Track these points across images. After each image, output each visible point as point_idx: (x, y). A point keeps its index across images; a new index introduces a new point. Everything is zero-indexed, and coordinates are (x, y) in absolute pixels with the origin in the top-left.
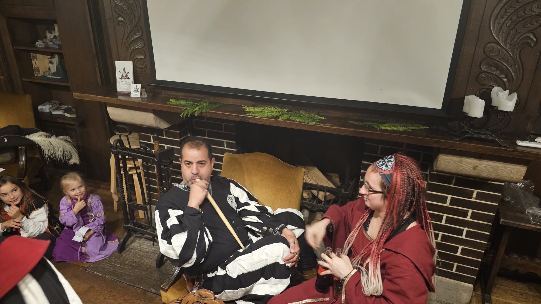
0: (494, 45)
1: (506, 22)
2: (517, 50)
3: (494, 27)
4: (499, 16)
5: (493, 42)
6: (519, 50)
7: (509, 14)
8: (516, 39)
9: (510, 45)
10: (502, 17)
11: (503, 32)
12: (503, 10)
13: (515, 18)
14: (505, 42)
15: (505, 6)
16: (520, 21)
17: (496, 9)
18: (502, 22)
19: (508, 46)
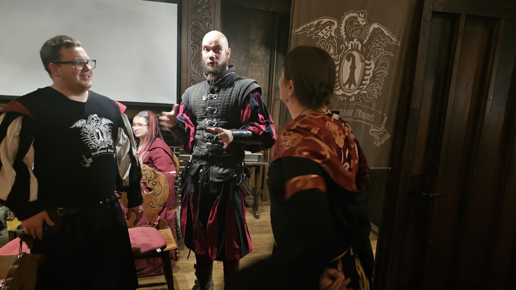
0: (195, 75)
1: (197, 64)
3: (192, 66)
4: (194, 62)
5: (193, 73)
10: (195, 63)
11: (196, 69)
12: (195, 59)
14: (198, 73)
15: (195, 58)
17: (192, 59)
18: (195, 65)
19: (200, 75)
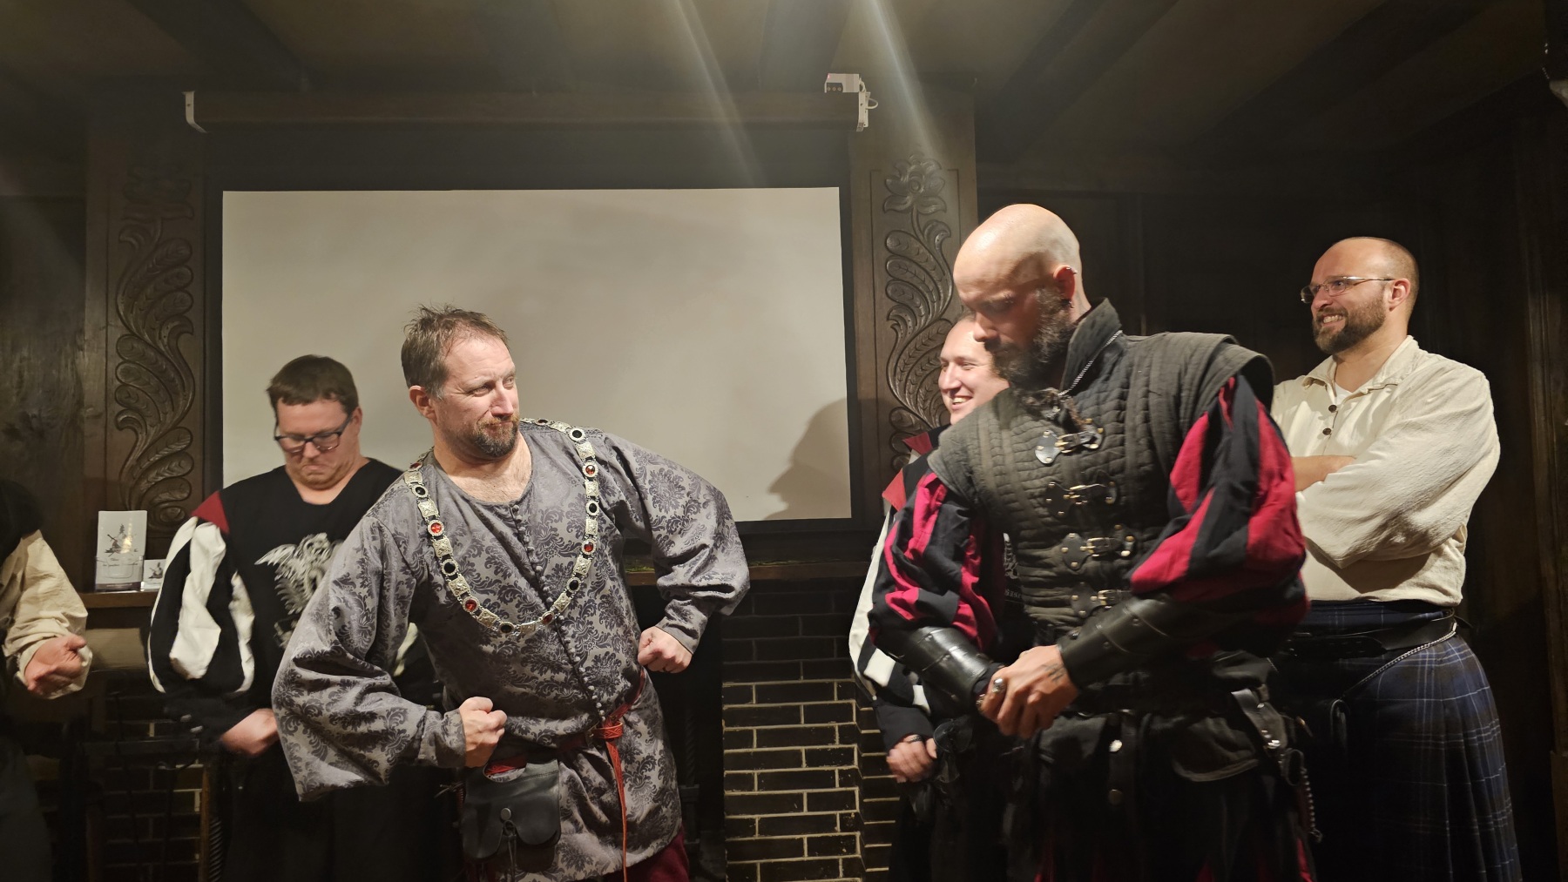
0: (904, 412)
1: (910, 377)
2: (934, 416)
3: (895, 385)
4: (898, 370)
5: (900, 408)
6: (937, 416)
7: (911, 365)
8: (929, 401)
9: (924, 410)
10: (902, 371)
11: (909, 392)
12: (901, 361)
13: (919, 372)
14: (916, 406)
16: (927, 375)
17: (891, 360)
18: (903, 378)
19: (921, 411)
